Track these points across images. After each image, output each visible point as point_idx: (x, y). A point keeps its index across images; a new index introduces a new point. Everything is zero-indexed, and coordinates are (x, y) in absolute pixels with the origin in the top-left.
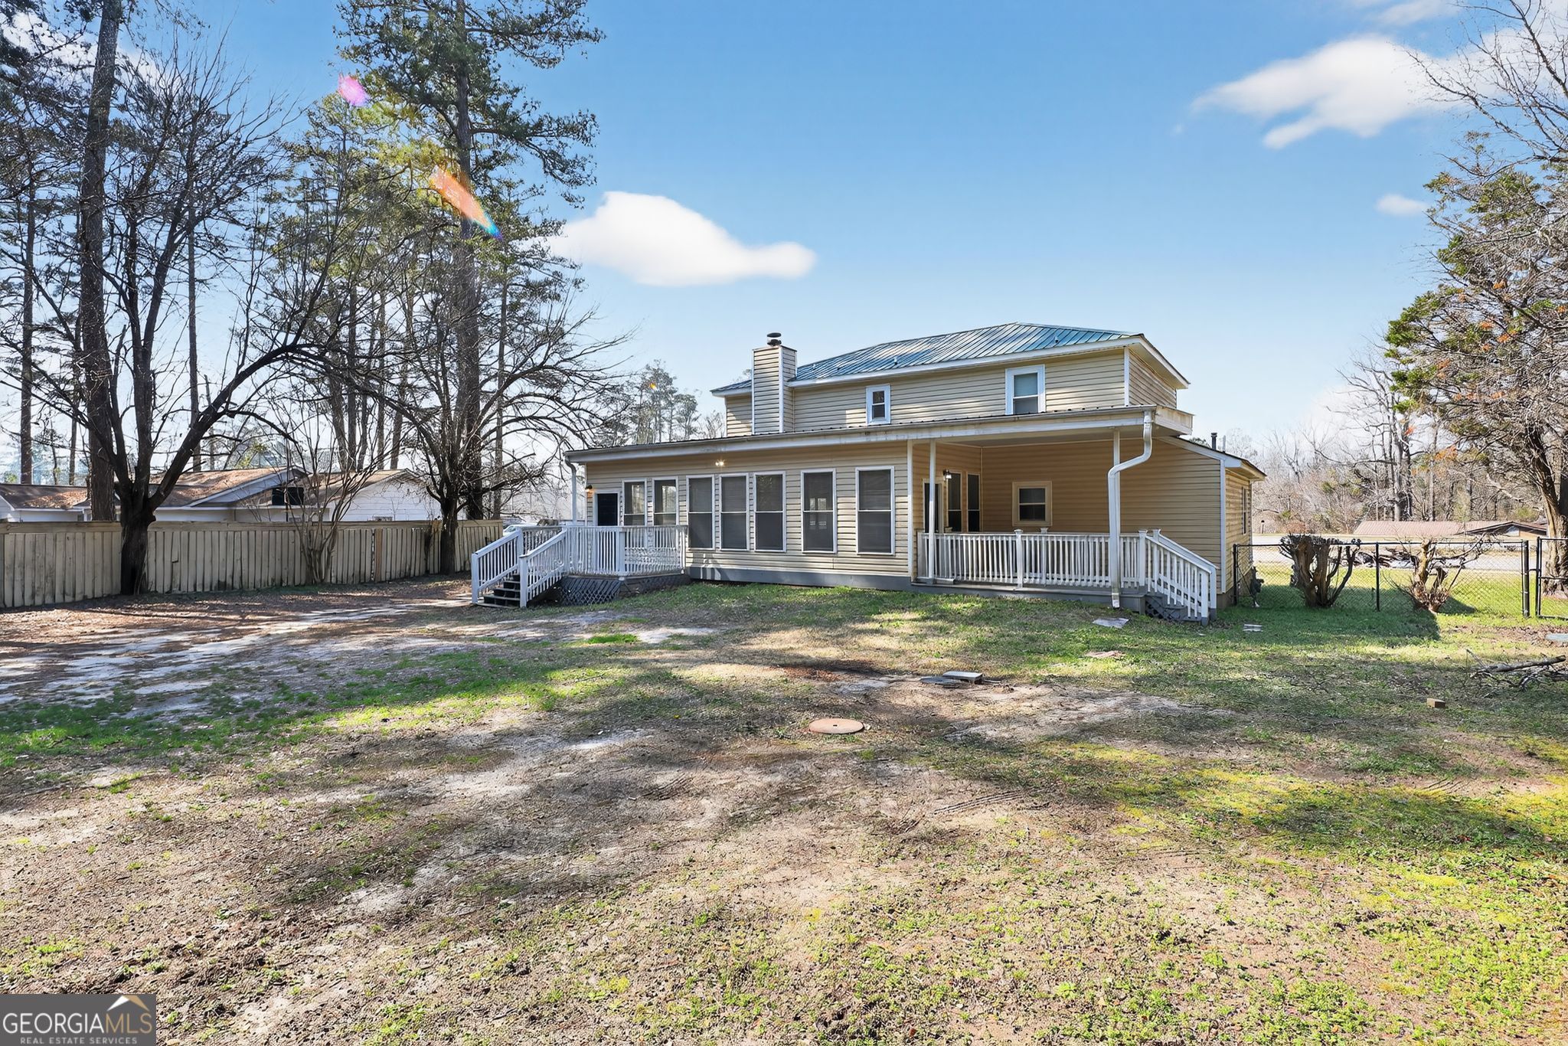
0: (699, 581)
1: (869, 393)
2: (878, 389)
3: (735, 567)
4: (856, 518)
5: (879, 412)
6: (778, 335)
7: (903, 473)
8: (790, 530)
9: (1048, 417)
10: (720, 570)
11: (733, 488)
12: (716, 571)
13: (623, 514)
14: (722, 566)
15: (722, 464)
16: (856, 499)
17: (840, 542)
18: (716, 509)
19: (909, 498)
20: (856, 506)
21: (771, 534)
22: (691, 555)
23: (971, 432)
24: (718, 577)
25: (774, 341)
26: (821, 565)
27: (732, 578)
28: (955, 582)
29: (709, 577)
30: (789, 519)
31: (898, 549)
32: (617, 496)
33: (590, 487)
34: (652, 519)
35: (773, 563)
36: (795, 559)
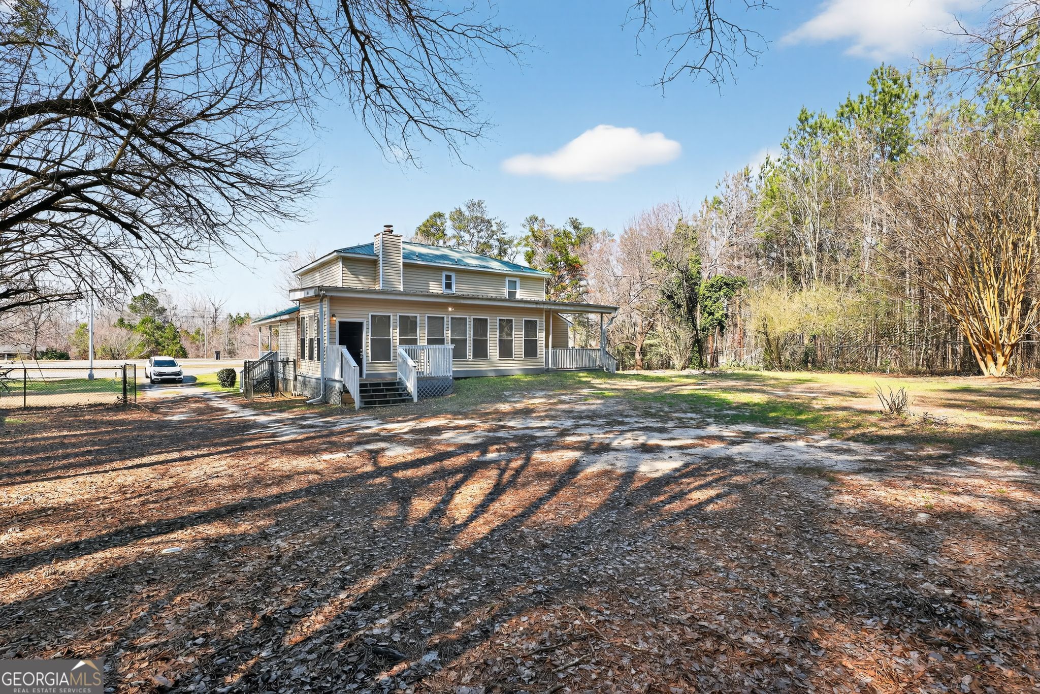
1: (444, 274)
2: (449, 273)
4: (523, 342)
5: (449, 286)
6: (392, 227)
7: (542, 322)
8: (491, 348)
9: (522, 301)
13: (369, 338)
14: (472, 369)
15: (453, 309)
16: (523, 333)
17: (515, 353)
18: (448, 335)
19: (544, 334)
20: (523, 336)
21: (480, 351)
26: (505, 365)
28: (557, 369)
30: (491, 342)
31: (539, 356)
32: (361, 324)
33: (334, 316)
34: (398, 341)
35: (482, 366)
36: (492, 363)
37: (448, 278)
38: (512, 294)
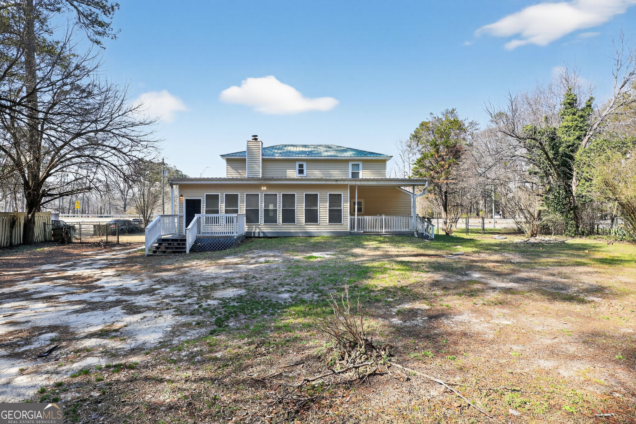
0: (251, 237)
1: (296, 164)
2: (301, 163)
3: (270, 231)
4: (328, 211)
5: (301, 172)
6: (257, 136)
7: (346, 195)
8: (298, 215)
10: (263, 232)
11: (270, 198)
12: (261, 233)
13: (205, 209)
14: (264, 231)
15: (265, 188)
16: (328, 204)
17: (321, 220)
18: (261, 206)
19: (349, 204)
20: (328, 206)
21: (289, 217)
22: (247, 227)
23: (374, 183)
24: (261, 235)
25: (255, 138)
26: (312, 228)
27: (269, 235)
28: (364, 232)
29: (257, 235)
30: (298, 211)
31: (344, 222)
32: (199, 201)
33: (182, 196)
34: (224, 211)
35: (290, 228)
36: (301, 227)
37: (301, 166)
38: (355, 175)
